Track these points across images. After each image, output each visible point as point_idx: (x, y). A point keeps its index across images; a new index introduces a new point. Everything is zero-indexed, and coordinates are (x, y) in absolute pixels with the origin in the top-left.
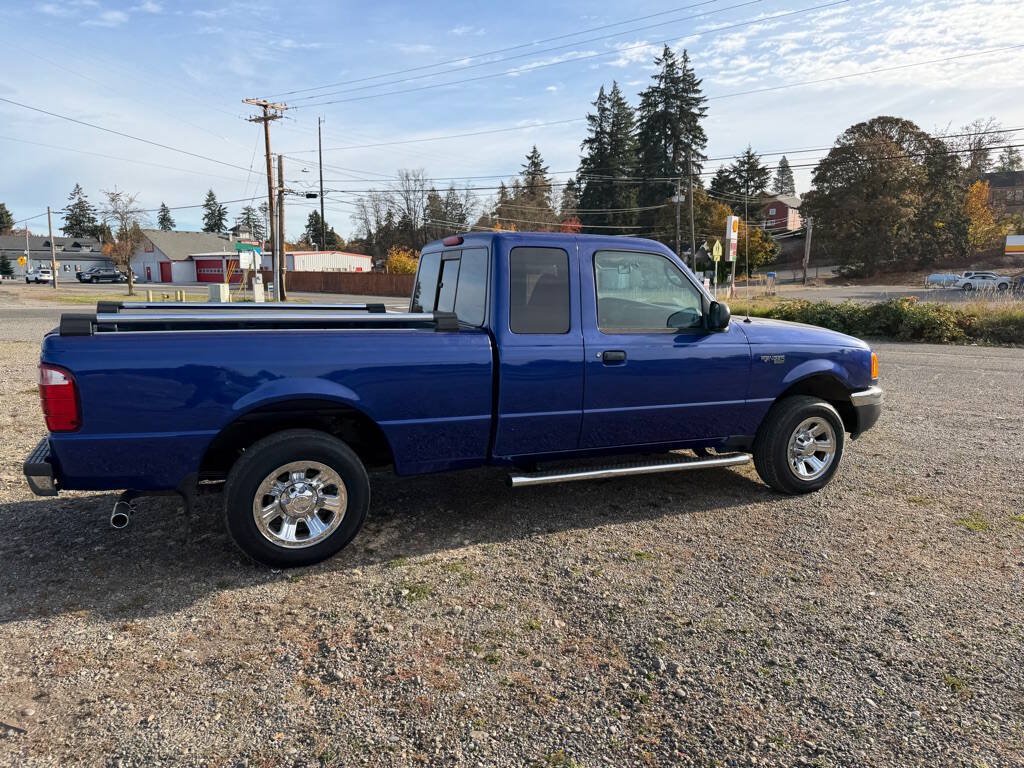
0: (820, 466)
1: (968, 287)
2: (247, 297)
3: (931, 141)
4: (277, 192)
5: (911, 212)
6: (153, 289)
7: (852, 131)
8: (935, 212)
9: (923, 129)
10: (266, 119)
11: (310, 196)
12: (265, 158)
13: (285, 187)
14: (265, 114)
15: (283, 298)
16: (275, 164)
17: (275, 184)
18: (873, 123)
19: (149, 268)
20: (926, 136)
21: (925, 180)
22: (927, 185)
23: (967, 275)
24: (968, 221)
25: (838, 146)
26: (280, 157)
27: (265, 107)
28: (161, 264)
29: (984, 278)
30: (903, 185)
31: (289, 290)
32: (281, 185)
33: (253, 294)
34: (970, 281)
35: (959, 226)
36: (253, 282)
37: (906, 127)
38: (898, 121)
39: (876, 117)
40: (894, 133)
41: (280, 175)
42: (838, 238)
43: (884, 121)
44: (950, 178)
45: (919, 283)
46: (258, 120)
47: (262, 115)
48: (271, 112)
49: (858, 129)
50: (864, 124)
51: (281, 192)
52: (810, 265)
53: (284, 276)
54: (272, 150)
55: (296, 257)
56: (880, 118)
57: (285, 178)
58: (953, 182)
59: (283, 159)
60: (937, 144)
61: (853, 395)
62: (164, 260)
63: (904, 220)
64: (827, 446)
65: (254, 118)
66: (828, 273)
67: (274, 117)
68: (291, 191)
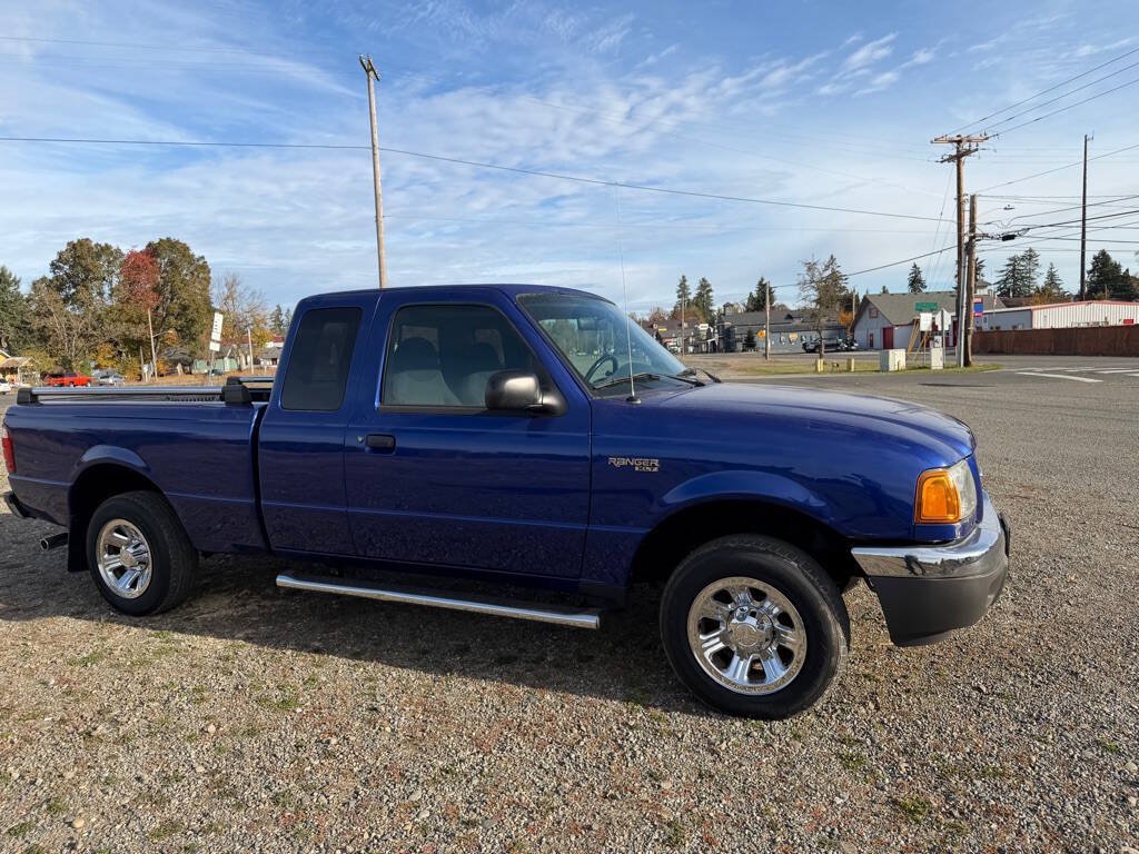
0: (778, 675)
2: (920, 363)
4: (966, 239)
6: (856, 357)
10: (958, 158)
11: (1008, 237)
12: (955, 203)
13: (977, 231)
14: (958, 151)
15: (967, 363)
16: (967, 207)
17: (966, 229)
19: (872, 335)
26: (973, 198)
27: (959, 142)
28: (884, 329)
31: (973, 353)
32: (972, 229)
33: (930, 359)
36: (931, 346)
41: (972, 218)
46: (951, 159)
47: (954, 153)
48: (966, 146)
51: (971, 238)
53: (970, 337)
54: (964, 191)
55: (1035, 313)
57: (977, 221)
59: (978, 200)
61: (856, 552)
62: (885, 326)
64: (796, 639)
65: (946, 157)
67: (968, 152)
68: (985, 236)
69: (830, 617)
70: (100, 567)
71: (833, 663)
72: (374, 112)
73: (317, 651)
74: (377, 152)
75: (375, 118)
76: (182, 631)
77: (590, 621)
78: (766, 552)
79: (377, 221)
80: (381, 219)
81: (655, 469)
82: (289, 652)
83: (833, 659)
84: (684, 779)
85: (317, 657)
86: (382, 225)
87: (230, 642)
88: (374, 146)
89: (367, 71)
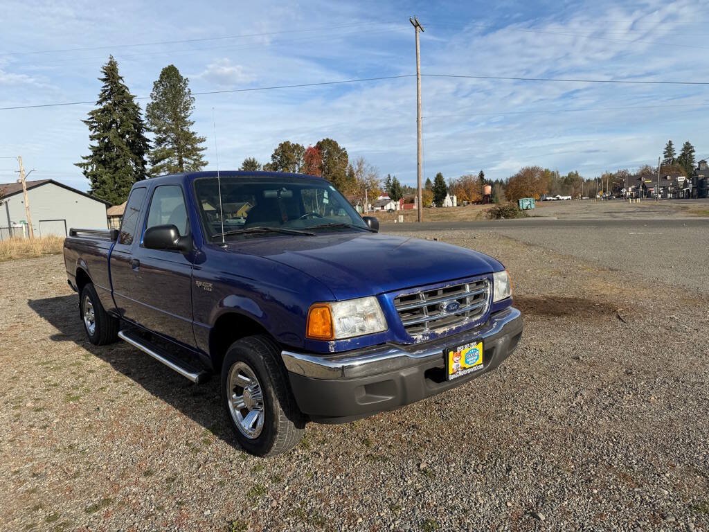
69: (273, 395)
70: (85, 318)
71: (275, 427)
72: (419, 52)
73: (126, 374)
74: (420, 77)
75: (419, 56)
76: (97, 355)
77: (194, 377)
78: (252, 348)
79: (418, 121)
80: (420, 119)
81: (211, 290)
82: (116, 373)
83: (275, 423)
84: (160, 478)
85: (124, 377)
86: (421, 123)
87: (105, 363)
88: (417, 73)
89: (416, 27)
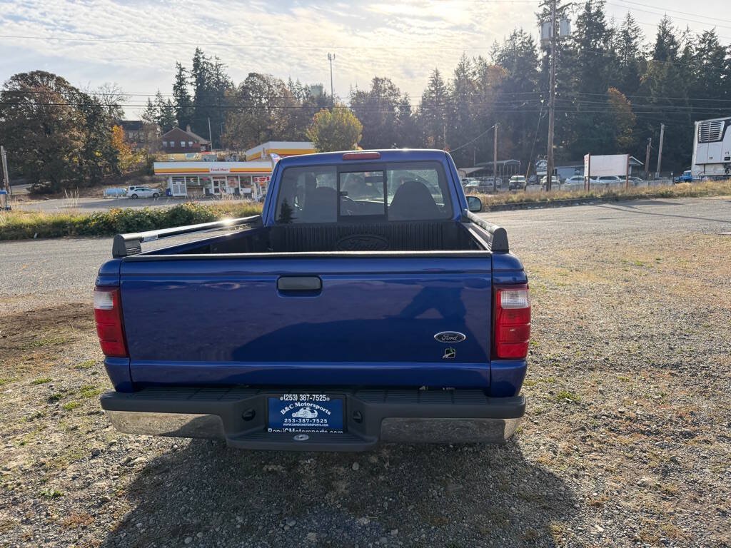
1: (134, 197)
3: (80, 94)
5: (80, 145)
7: (16, 78)
8: (95, 146)
9: (72, 85)
18: (32, 74)
20: (77, 90)
21: (85, 122)
22: (86, 125)
23: (132, 189)
24: (118, 152)
25: (7, 90)
29: (143, 190)
30: (69, 125)
34: (135, 192)
35: (112, 155)
37: (60, 81)
38: (53, 76)
39: (35, 71)
40: (52, 84)
42: (26, 162)
43: (42, 74)
44: (101, 122)
45: (97, 196)
49: (21, 77)
50: (26, 75)
52: (11, 184)
56: (38, 72)
58: (102, 125)
60: (85, 97)
63: (77, 150)
66: (23, 190)
